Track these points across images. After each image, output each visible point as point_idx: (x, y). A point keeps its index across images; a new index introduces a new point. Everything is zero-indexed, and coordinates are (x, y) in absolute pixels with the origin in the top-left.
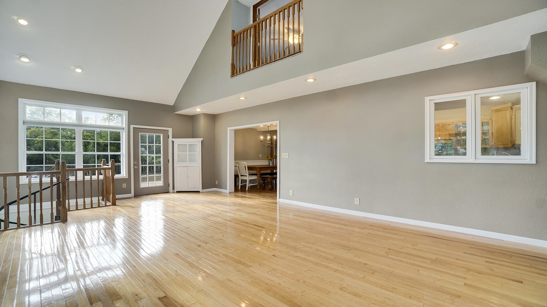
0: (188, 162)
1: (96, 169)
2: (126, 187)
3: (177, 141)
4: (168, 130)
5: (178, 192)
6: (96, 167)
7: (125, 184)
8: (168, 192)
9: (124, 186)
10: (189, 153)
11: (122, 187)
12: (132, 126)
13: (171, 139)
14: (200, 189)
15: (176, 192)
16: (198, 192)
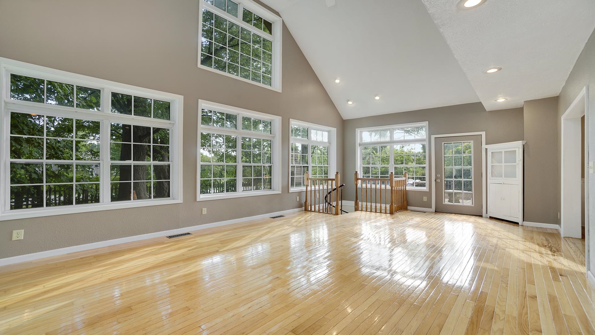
0: (503, 176)
1: (379, 180)
2: (426, 200)
3: (492, 148)
4: (481, 135)
5: (491, 218)
6: (380, 178)
7: (426, 197)
8: (481, 216)
9: (425, 199)
10: (505, 164)
11: (423, 200)
12: (433, 137)
13: (484, 146)
14: (519, 220)
15: (489, 217)
16: (518, 223)
